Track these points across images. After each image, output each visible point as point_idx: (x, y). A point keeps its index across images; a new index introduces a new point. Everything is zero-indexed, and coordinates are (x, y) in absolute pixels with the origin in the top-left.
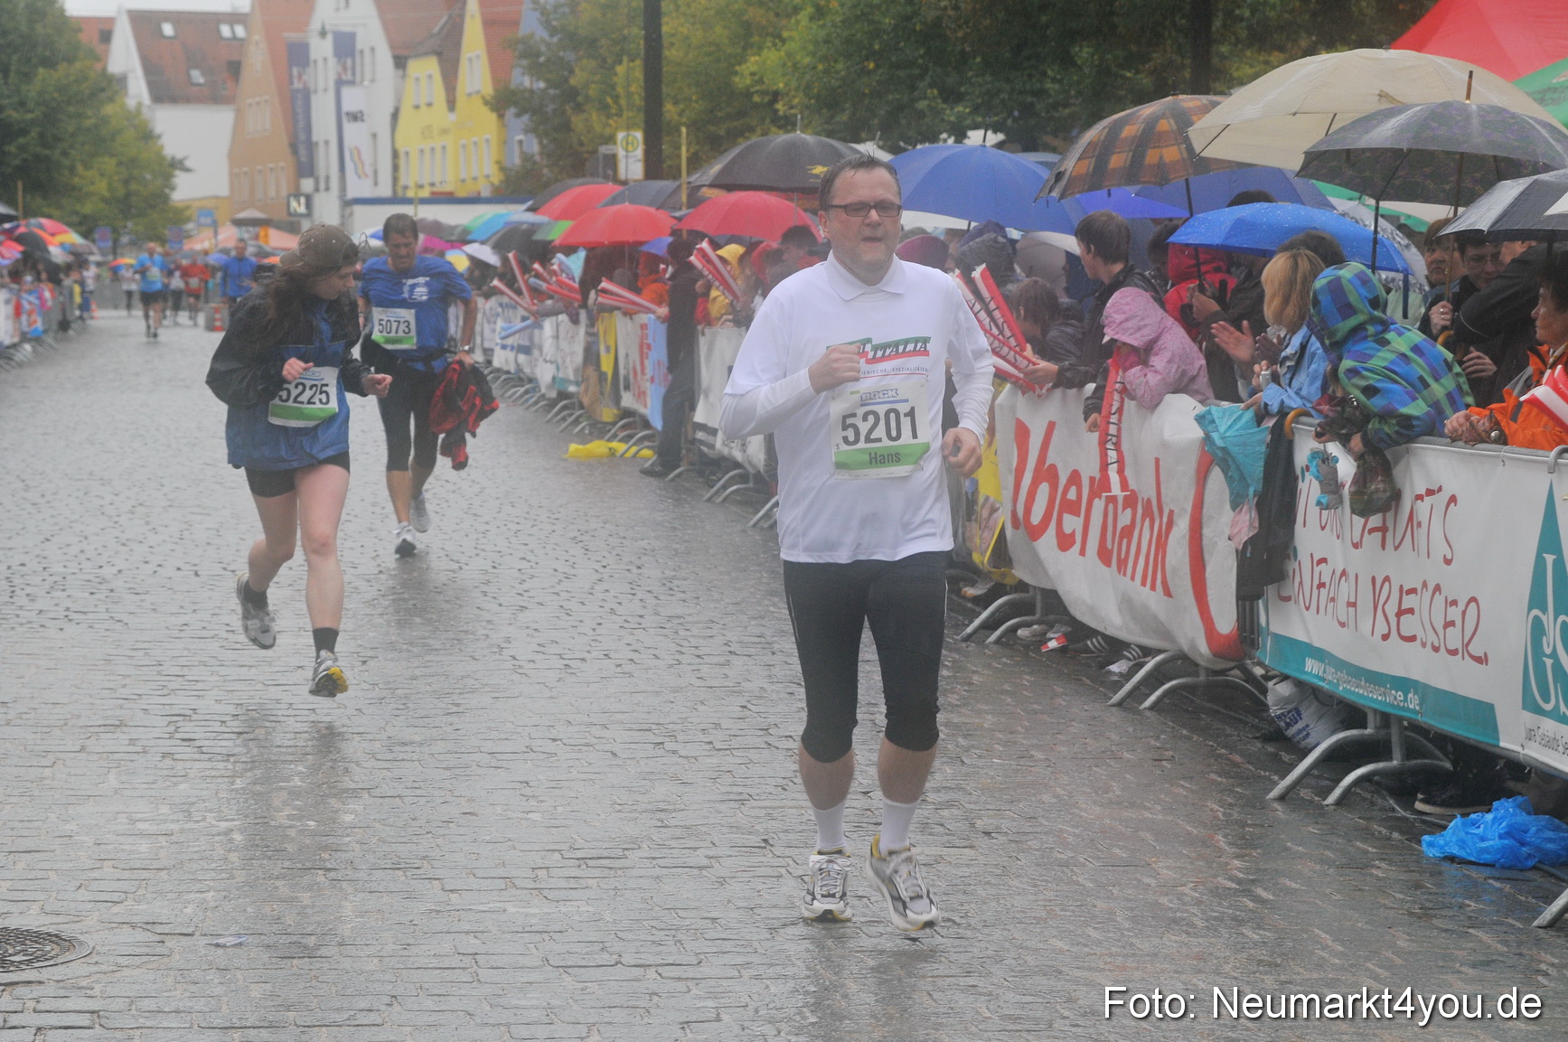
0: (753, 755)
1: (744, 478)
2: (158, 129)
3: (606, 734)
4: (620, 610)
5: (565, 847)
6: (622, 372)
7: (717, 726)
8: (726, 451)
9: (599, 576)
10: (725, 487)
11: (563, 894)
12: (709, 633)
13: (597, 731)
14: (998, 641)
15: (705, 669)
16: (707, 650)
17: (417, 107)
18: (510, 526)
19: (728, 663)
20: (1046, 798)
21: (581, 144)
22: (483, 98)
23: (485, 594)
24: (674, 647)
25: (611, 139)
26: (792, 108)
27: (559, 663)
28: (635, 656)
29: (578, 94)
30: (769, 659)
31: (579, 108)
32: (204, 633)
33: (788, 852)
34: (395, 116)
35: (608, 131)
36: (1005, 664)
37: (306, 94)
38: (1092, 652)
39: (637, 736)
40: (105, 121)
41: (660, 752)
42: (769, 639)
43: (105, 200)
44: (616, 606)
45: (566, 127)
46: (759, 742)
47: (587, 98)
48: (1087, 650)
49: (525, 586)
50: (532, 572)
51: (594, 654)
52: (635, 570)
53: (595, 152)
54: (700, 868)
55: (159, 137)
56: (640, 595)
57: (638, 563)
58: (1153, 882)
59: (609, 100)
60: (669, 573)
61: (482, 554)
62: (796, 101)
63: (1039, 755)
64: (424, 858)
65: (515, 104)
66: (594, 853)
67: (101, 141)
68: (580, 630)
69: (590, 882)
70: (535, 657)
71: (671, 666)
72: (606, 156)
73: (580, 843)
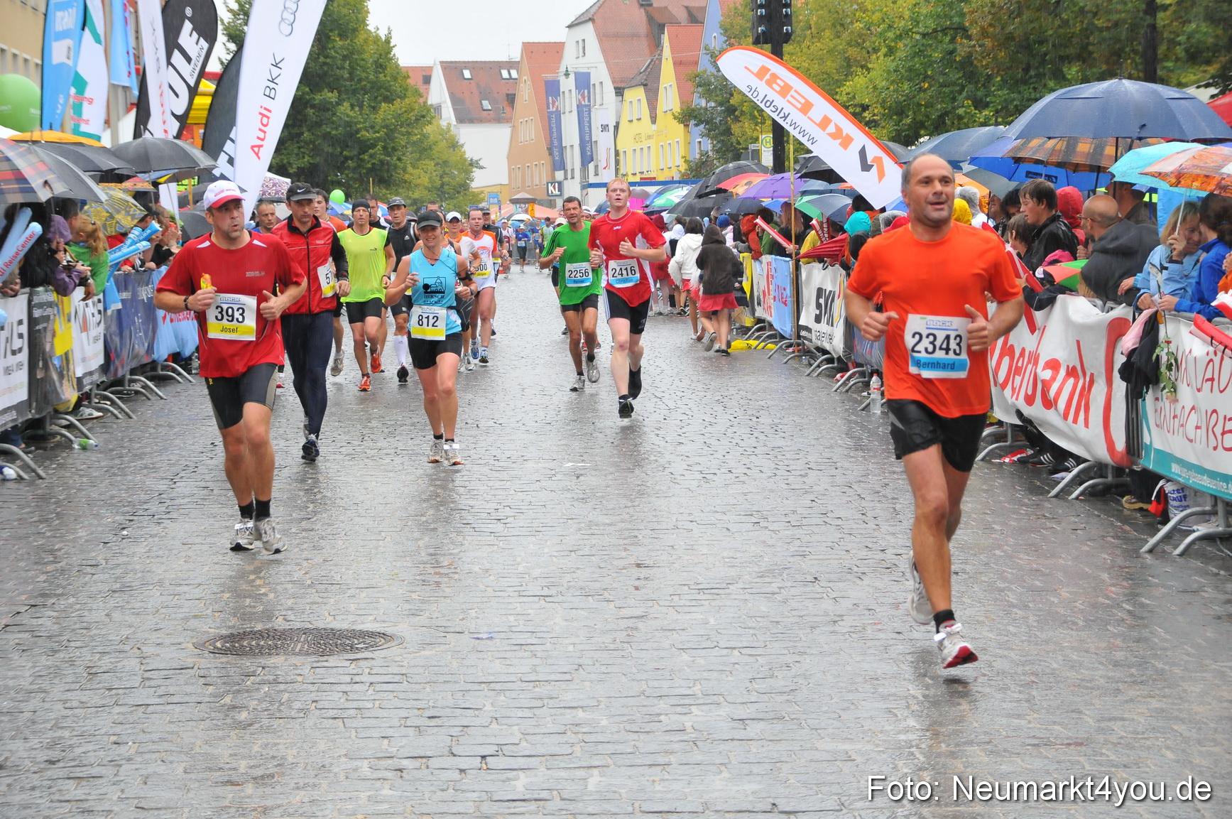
0: (815, 529)
1: (830, 361)
2: (461, 142)
3: (725, 518)
4: (742, 444)
5: (692, 583)
6: (756, 294)
7: (794, 512)
8: (819, 343)
9: (731, 423)
10: (819, 366)
11: (687, 609)
12: (798, 457)
13: (718, 516)
14: (983, 460)
15: (791, 478)
16: (794, 467)
17: (631, 121)
18: (678, 393)
19: (806, 475)
20: (998, 552)
21: (739, 143)
22: (673, 115)
23: (658, 435)
24: (773, 466)
25: (757, 139)
26: (874, 115)
27: (700, 476)
28: (748, 472)
29: (735, 110)
30: (833, 472)
31: (737, 119)
32: (480, 462)
33: (831, 584)
34: (617, 127)
35: (755, 134)
36: (986, 473)
37: (558, 115)
38: (1043, 464)
39: (744, 519)
40: (425, 137)
41: (756, 527)
42: (835, 460)
43: (426, 188)
44: (739, 442)
45: (728, 132)
46: (819, 521)
47: (743, 113)
48: (1042, 463)
49: (684, 430)
50: (689, 421)
51: (722, 470)
52: (754, 419)
53: (747, 149)
54: (774, 594)
55: (462, 146)
56: (756, 434)
57: (758, 415)
58: (1056, 601)
59: (756, 113)
60: (776, 421)
61: (658, 411)
62: (876, 111)
63: (997, 527)
64: (605, 589)
65: (695, 118)
66: (708, 586)
67: (424, 150)
68: (715, 456)
69: (703, 602)
70: (685, 472)
71: (770, 477)
72: (753, 151)
73: (701, 579)
